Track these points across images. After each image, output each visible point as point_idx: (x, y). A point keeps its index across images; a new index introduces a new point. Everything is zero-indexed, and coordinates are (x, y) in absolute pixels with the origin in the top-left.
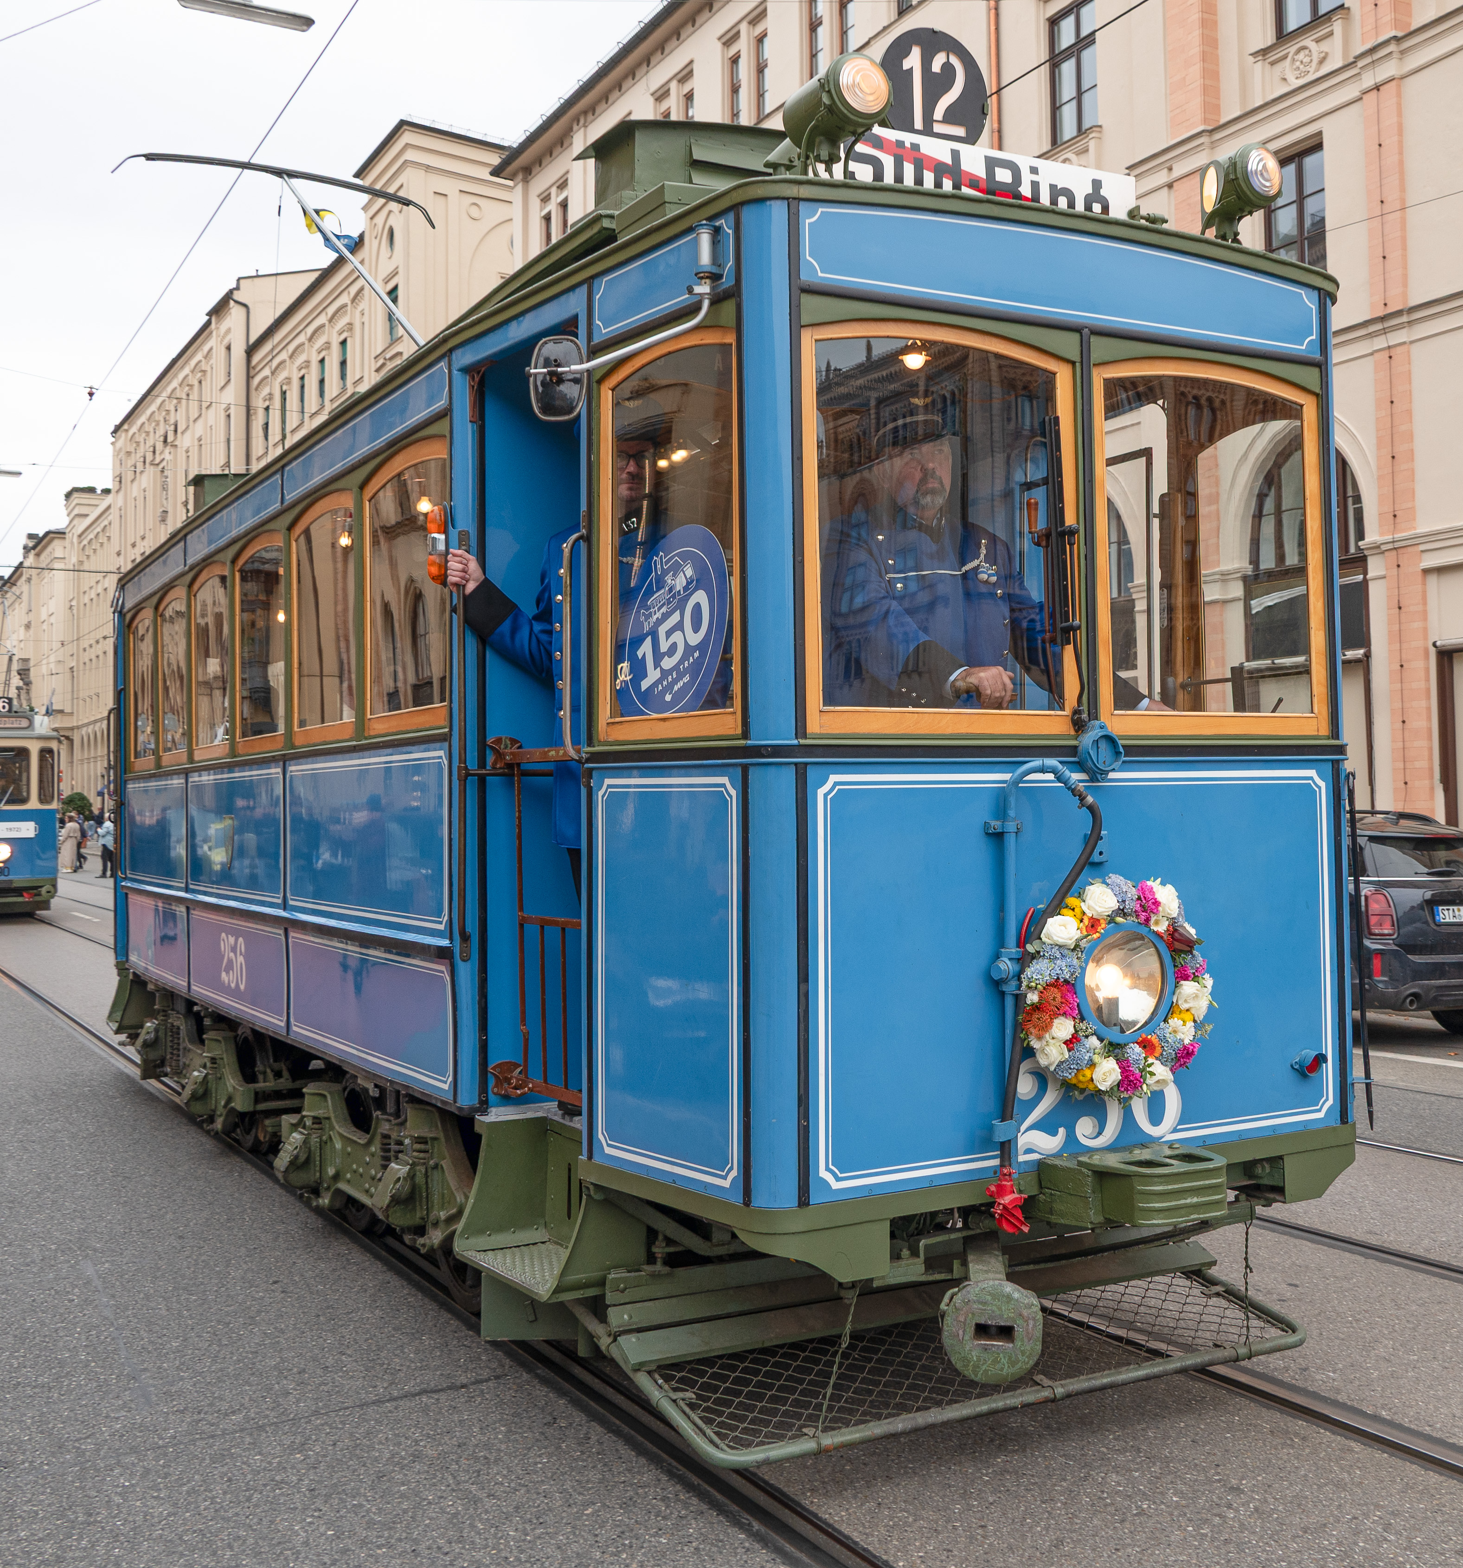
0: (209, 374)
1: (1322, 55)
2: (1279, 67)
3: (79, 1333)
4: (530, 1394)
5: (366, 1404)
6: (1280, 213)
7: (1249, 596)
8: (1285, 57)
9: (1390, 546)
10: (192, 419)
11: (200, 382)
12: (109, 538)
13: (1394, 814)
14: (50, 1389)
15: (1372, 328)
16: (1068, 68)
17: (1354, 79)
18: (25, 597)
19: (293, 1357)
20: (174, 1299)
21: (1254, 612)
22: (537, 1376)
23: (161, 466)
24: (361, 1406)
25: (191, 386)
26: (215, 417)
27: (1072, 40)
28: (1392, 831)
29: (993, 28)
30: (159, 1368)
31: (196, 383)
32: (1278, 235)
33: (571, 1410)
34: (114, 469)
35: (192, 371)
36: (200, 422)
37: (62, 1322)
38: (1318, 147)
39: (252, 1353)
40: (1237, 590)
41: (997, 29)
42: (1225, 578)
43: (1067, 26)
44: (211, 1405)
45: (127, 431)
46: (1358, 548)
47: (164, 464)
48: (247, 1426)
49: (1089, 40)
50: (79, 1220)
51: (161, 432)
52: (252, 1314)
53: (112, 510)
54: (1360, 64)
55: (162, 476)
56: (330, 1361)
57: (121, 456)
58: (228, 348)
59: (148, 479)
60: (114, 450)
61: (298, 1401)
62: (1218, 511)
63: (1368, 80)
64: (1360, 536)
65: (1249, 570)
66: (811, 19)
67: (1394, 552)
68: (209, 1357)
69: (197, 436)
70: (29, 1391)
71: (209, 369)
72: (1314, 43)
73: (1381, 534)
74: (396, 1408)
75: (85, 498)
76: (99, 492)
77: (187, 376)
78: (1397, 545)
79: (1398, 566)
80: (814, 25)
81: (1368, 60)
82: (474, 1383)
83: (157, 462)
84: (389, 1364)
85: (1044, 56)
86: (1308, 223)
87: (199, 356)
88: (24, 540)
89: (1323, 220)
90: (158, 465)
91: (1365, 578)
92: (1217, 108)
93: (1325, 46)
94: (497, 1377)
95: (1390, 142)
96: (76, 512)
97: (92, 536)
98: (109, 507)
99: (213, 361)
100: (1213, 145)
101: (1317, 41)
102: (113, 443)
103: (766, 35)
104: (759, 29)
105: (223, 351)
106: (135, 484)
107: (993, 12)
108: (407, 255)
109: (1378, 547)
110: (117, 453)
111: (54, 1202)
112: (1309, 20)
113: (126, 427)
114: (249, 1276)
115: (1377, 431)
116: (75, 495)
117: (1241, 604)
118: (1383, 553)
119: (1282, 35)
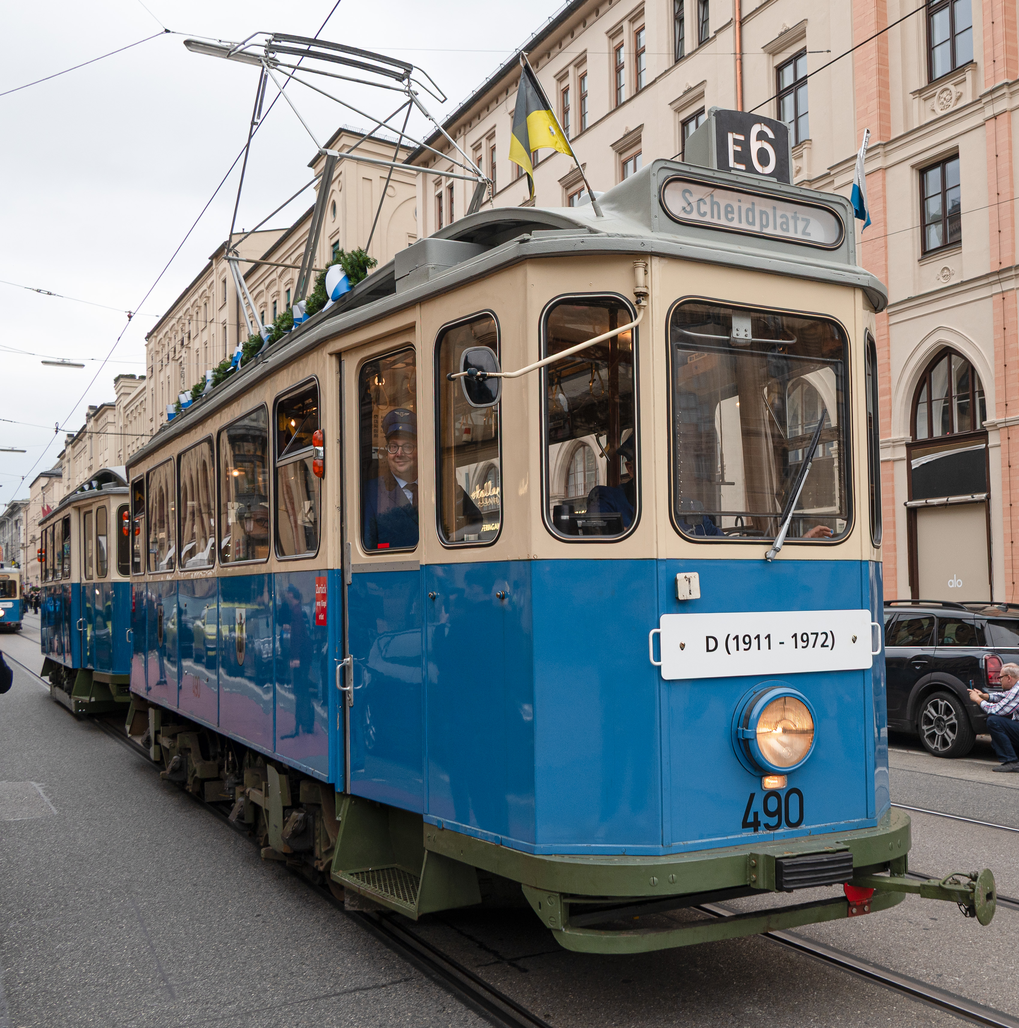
0: (211, 299)
1: (959, 94)
2: (929, 102)
3: (126, 950)
4: (427, 991)
5: (319, 998)
6: (931, 201)
7: (910, 458)
8: (934, 95)
9: (1004, 425)
10: (200, 330)
11: (205, 304)
12: (145, 409)
13: (1005, 604)
14: (107, 987)
15: (992, 279)
16: (789, 100)
17: (979, 111)
18: (88, 448)
19: (270, 966)
20: (190, 927)
21: (913, 468)
22: (433, 979)
23: (179, 361)
24: (315, 999)
25: (199, 307)
26: (215, 329)
27: (792, 82)
28: (1003, 616)
29: (738, 72)
30: (180, 973)
31: (203, 305)
32: (929, 215)
33: (455, 1002)
34: (147, 363)
35: (200, 297)
36: (206, 331)
37: (115, 942)
38: (956, 156)
39: (243, 963)
40: (902, 453)
41: (741, 73)
42: (894, 444)
43: (788, 72)
44: (215, 998)
45: (156, 337)
46: (982, 426)
47: (182, 359)
48: (239, 1012)
49: (803, 82)
50: (126, 873)
51: (179, 337)
52: (243, 937)
53: (146, 391)
54: (984, 101)
55: (180, 368)
56: (295, 969)
57: (152, 355)
58: (224, 282)
59: (171, 369)
60: (148, 350)
61: (273, 995)
62: (890, 399)
63: (989, 112)
64: (984, 418)
65: (909, 439)
66: (616, 64)
67: (1006, 429)
68: (214, 966)
69: (204, 341)
70: (93, 988)
71: (211, 296)
72: (953, 86)
73: (997, 417)
74: (338, 1000)
75: (128, 382)
76: (137, 378)
77: (196, 300)
78: (1008, 424)
79: (1009, 438)
80: (618, 68)
81: (989, 98)
82: (390, 984)
83: (177, 358)
84: (334, 971)
85: (773, 93)
86: (949, 206)
87: (204, 287)
88: (86, 410)
89: (959, 205)
90: (177, 360)
91: (986, 446)
92: (889, 129)
93: (960, 88)
94: (406, 980)
95: (1003, 154)
96: (122, 391)
97: (133, 408)
98: (145, 388)
99: (214, 290)
100: (886, 154)
101: (956, 85)
102: (146, 345)
103: (586, 75)
104: (581, 71)
105: (221, 284)
106: (162, 373)
107: (738, 61)
108: (345, 220)
109: (996, 425)
110: (149, 352)
111: (109, 861)
112: (950, 70)
113: (155, 334)
114: (241, 911)
115: (995, 348)
116: (122, 380)
117: (905, 463)
118: (999, 429)
119: (932, 80)
